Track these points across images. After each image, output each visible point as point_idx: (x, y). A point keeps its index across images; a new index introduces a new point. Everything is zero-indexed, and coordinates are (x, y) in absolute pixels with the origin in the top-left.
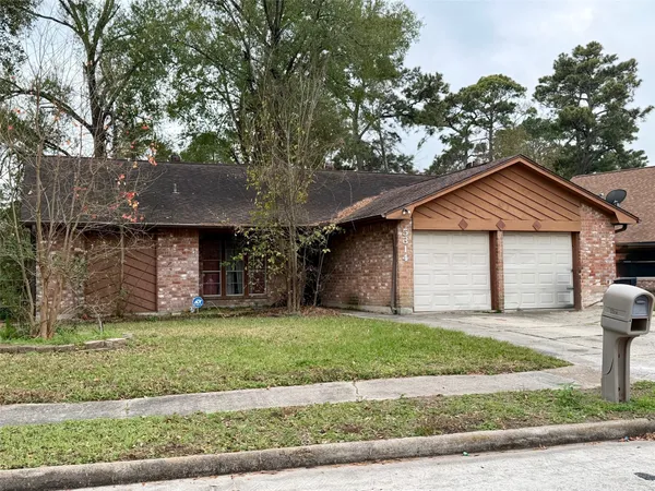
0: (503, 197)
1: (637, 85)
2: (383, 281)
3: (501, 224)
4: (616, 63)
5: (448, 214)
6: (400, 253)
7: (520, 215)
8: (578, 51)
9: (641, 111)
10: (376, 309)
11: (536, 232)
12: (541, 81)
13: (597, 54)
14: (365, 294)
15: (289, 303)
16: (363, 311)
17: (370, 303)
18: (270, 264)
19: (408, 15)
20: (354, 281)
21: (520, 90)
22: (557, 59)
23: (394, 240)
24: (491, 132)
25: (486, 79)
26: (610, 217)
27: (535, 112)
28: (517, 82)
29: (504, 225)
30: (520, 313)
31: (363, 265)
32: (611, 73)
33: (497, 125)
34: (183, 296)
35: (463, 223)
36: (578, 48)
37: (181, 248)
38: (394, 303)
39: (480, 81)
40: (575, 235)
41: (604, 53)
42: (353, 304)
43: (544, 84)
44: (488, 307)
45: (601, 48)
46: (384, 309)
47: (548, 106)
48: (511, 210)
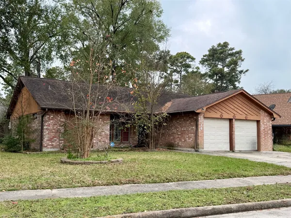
0: (235, 105)
1: (243, 60)
2: (189, 138)
3: (234, 116)
4: (234, 51)
5: (216, 111)
6: (199, 126)
7: (241, 113)
8: (219, 45)
9: (244, 71)
10: (185, 149)
11: (246, 120)
12: (204, 56)
13: (226, 47)
14: (178, 143)
15: (150, 146)
16: (177, 150)
17: (181, 147)
18: (145, 129)
19: (163, 26)
20: (172, 137)
21: (193, 59)
22: (211, 48)
23: (197, 121)
24: (181, 75)
25: (180, 54)
26: (271, 115)
27: (199, 68)
28: (192, 56)
29: (235, 117)
30: (240, 152)
31: (177, 131)
32: (232, 55)
33: (183, 73)
34: (103, 141)
35: (221, 115)
36: (220, 44)
37: (103, 120)
38: (196, 147)
39: (177, 54)
40: (258, 122)
41: (229, 47)
42: (171, 147)
43: (205, 58)
44: (229, 149)
45: (228, 45)
46: (189, 149)
47: (205, 66)
48: (238, 111)
